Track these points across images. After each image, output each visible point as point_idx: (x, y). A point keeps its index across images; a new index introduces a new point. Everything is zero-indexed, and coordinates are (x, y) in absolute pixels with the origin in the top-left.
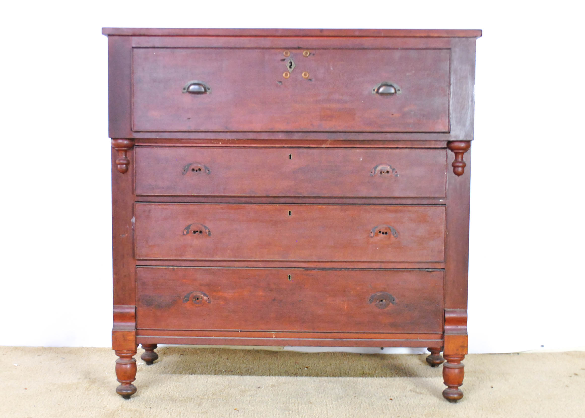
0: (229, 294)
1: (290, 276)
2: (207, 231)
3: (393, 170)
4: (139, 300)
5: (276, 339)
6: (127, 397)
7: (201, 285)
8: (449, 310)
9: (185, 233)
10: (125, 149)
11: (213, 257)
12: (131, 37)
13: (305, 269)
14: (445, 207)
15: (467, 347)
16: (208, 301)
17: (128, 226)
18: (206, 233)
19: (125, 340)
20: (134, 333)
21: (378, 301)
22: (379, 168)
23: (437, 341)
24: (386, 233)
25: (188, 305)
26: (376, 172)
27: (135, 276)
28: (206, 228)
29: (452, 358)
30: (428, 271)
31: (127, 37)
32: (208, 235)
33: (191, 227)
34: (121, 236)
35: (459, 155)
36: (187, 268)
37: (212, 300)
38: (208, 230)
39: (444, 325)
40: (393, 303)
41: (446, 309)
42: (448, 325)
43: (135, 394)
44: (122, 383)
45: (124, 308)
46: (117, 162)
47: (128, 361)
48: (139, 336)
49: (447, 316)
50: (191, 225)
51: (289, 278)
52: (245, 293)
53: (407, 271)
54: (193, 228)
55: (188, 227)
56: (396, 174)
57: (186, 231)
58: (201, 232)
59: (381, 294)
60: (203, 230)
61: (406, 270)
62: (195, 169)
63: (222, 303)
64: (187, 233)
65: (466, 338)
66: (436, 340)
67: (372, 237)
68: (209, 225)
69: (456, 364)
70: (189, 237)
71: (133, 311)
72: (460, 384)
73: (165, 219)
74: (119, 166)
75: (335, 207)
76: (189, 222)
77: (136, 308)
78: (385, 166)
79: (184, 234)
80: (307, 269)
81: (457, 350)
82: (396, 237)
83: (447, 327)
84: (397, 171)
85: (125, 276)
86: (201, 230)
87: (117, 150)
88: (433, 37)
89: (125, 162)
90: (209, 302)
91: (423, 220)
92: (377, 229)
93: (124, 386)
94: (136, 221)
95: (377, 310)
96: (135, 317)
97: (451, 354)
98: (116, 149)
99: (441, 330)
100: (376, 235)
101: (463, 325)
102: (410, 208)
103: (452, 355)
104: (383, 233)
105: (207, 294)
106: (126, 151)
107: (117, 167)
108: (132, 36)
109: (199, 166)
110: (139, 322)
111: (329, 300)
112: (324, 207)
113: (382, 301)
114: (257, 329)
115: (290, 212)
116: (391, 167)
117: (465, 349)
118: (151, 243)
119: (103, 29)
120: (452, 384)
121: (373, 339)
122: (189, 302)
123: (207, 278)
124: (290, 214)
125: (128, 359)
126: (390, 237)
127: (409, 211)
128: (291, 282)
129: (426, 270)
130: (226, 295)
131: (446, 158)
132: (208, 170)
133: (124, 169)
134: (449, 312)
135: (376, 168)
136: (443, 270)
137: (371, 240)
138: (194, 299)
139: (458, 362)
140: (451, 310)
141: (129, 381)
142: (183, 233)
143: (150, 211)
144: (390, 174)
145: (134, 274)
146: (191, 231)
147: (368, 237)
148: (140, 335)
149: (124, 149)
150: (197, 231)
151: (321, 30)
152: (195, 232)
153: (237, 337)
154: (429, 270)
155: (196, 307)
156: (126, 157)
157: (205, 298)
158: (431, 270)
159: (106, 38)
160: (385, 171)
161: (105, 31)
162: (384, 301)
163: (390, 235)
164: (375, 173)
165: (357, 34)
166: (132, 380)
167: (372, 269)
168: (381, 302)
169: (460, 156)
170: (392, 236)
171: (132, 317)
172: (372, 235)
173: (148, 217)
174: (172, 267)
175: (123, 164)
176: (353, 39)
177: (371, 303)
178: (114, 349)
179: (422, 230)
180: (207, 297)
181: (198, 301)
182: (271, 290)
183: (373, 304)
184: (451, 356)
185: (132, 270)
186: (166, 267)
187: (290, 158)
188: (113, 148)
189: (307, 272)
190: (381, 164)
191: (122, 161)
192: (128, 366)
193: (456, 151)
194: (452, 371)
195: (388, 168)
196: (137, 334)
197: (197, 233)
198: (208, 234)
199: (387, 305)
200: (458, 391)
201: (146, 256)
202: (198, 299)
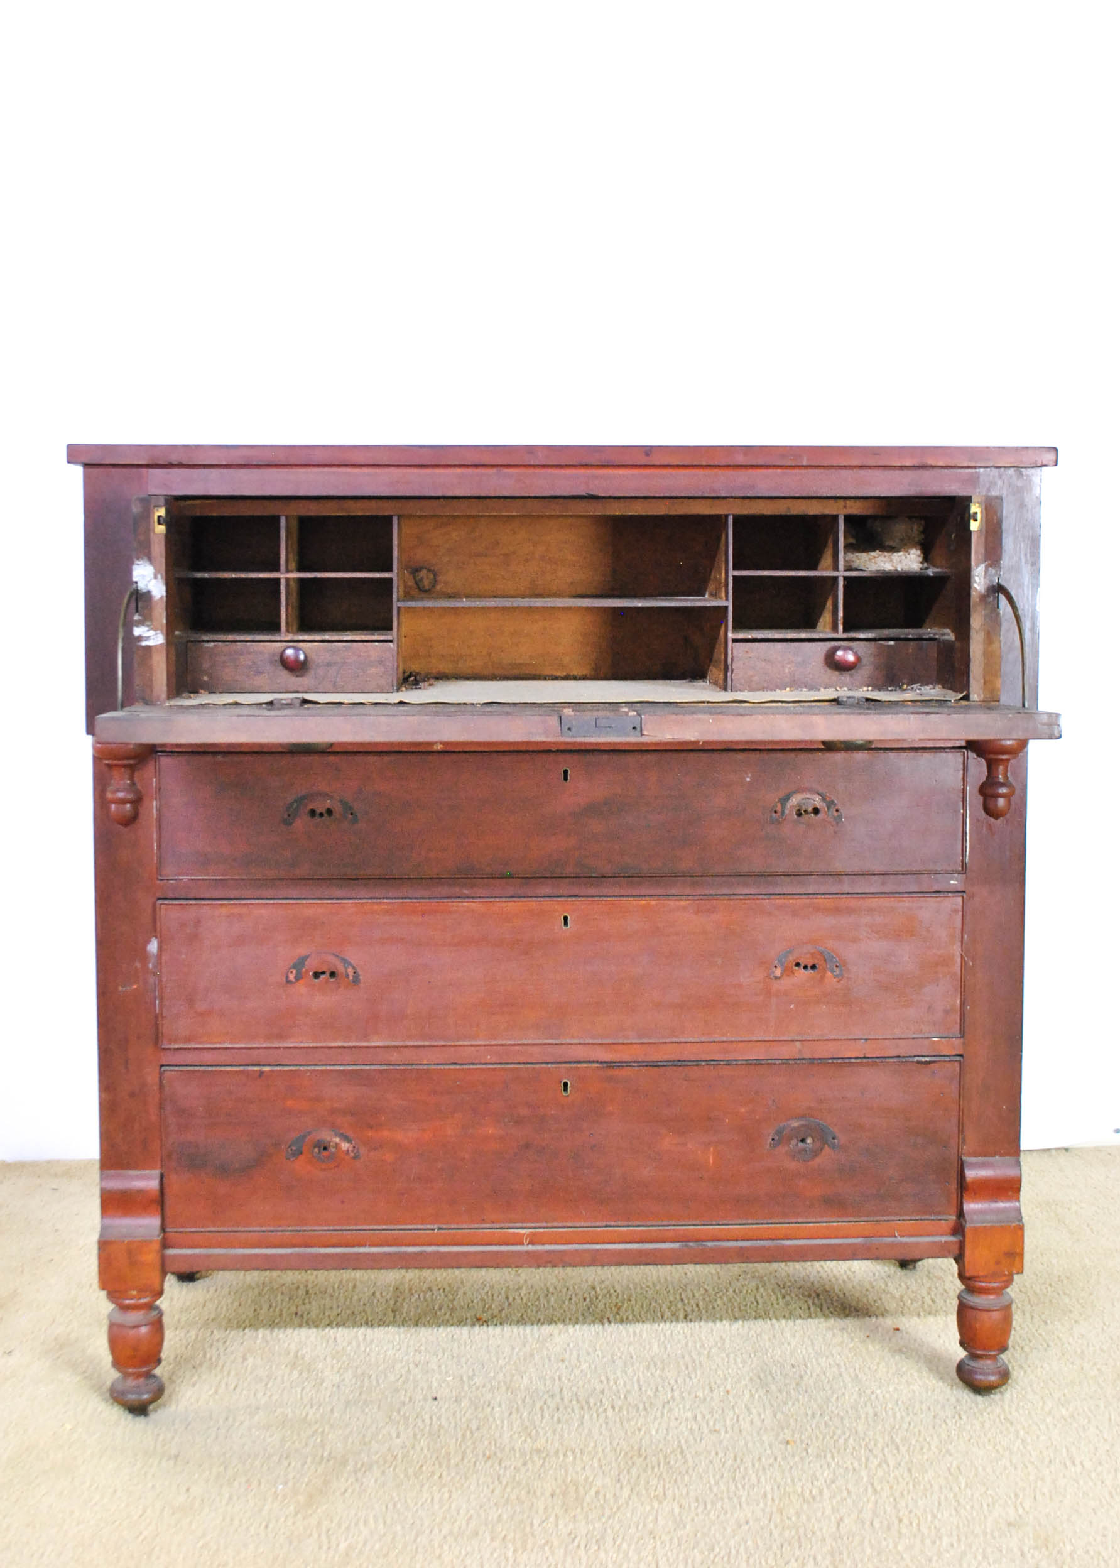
0: (407, 1135)
1: (566, 1084)
2: (350, 971)
3: (830, 804)
4: (169, 1156)
5: (530, 1248)
6: (139, 1409)
7: (333, 1111)
8: (973, 1159)
9: (292, 977)
10: (131, 762)
11: (365, 1037)
12: (144, 470)
13: (605, 1065)
14: (963, 897)
15: (1021, 1255)
16: (352, 1155)
17: (138, 965)
18: (347, 976)
19: (133, 1264)
20: (156, 1246)
21: (794, 1142)
22: (794, 801)
23: (945, 1242)
24: (813, 967)
25: (300, 1166)
26: (787, 812)
27: (161, 1093)
28: (345, 962)
29: (983, 1284)
30: (919, 1062)
31: (134, 470)
32: (354, 981)
33: (306, 963)
34: (120, 988)
35: (999, 765)
36: (296, 1071)
37: (363, 1151)
38: (354, 968)
39: (962, 1197)
40: (833, 1147)
41: (964, 1158)
42: (975, 1200)
43: (160, 1401)
44: (126, 1375)
45: (132, 1178)
46: (109, 796)
47: (141, 1317)
48: (171, 1252)
49: (970, 1174)
50: (307, 957)
51: (566, 1089)
52: (449, 1132)
53: (867, 1065)
54: (312, 964)
55: (299, 964)
56: (835, 814)
57: (294, 971)
58: (333, 974)
59: (802, 1122)
60: (340, 968)
61: (864, 1060)
62: (318, 811)
63: (389, 1157)
64: (297, 978)
65: (1020, 1232)
66: (944, 1239)
67: (776, 978)
68: (355, 956)
69: (992, 1297)
70: (301, 988)
71: (153, 1184)
72: (1003, 1348)
73: (240, 941)
74: (113, 806)
75: (683, 903)
76: (302, 951)
77: (162, 1177)
78: (808, 796)
79: (288, 981)
80: (609, 1065)
81: (998, 1263)
82: (840, 978)
83: (970, 1206)
84: (839, 808)
85: (132, 1095)
86: (332, 970)
87: (109, 766)
88: (933, 467)
89: (130, 796)
90: (355, 1158)
91: (907, 931)
92: (791, 958)
93: (131, 1383)
94: (160, 948)
95: (792, 1165)
96: (159, 1201)
97: (981, 1274)
98: (107, 762)
99: (954, 1209)
100: (788, 972)
101: (1009, 1199)
102: (874, 902)
103: (985, 1276)
104: (805, 967)
105: (350, 1134)
106: (132, 768)
107: (109, 808)
108: (148, 466)
109: (328, 803)
110: (169, 1212)
111: (668, 1143)
112: (653, 903)
113: (803, 1141)
114: (483, 1221)
115: (566, 918)
116: (824, 799)
117: (1017, 1259)
118: (201, 1006)
119: (70, 447)
120: (984, 1349)
121: (783, 1239)
122: (302, 1158)
123: (349, 1094)
124: (566, 924)
125: (142, 1312)
126: (823, 978)
127: (871, 910)
128: (570, 1099)
129: (916, 1059)
130: (400, 1136)
131: (961, 772)
132: (352, 814)
133: (128, 814)
134: (974, 1166)
135: (787, 798)
136: (958, 1058)
137: (776, 986)
138: (316, 1150)
139: (998, 1291)
140: (980, 1159)
141: (145, 1369)
142: (287, 977)
143: (198, 922)
144: (821, 816)
145: (156, 1088)
146: (307, 971)
147: (768, 976)
148: (173, 1247)
149: (126, 762)
150: (324, 973)
151: (648, 450)
152: (317, 975)
153: (430, 1245)
154: (923, 1059)
155: (322, 1170)
156: (133, 784)
157: (345, 1146)
158: (928, 1059)
159: (78, 471)
160: (810, 809)
161: (74, 453)
162: (809, 1140)
163: (824, 971)
164: (783, 812)
165: (741, 459)
166: (153, 1365)
167: (777, 1062)
168: (801, 1144)
169: (1001, 768)
170: (829, 974)
171: (152, 1201)
172: (778, 972)
173: (194, 938)
174: (256, 1068)
175: (123, 802)
176: (730, 472)
177: (775, 1146)
178: (103, 1289)
179: (906, 957)
180: (350, 1141)
181: (325, 1153)
182: (519, 1122)
183: (782, 1149)
184: (982, 1279)
185: (152, 1078)
186: (241, 1068)
187: (566, 779)
188: (97, 760)
189: (611, 1073)
190: (798, 791)
191: (121, 795)
192: (144, 1330)
193: (992, 756)
194: (985, 1316)
195: (817, 801)
196: (165, 1244)
197: (323, 976)
198: (351, 978)
199: (816, 1153)
200: (999, 1364)
201: (188, 1040)
202: (325, 1149)
